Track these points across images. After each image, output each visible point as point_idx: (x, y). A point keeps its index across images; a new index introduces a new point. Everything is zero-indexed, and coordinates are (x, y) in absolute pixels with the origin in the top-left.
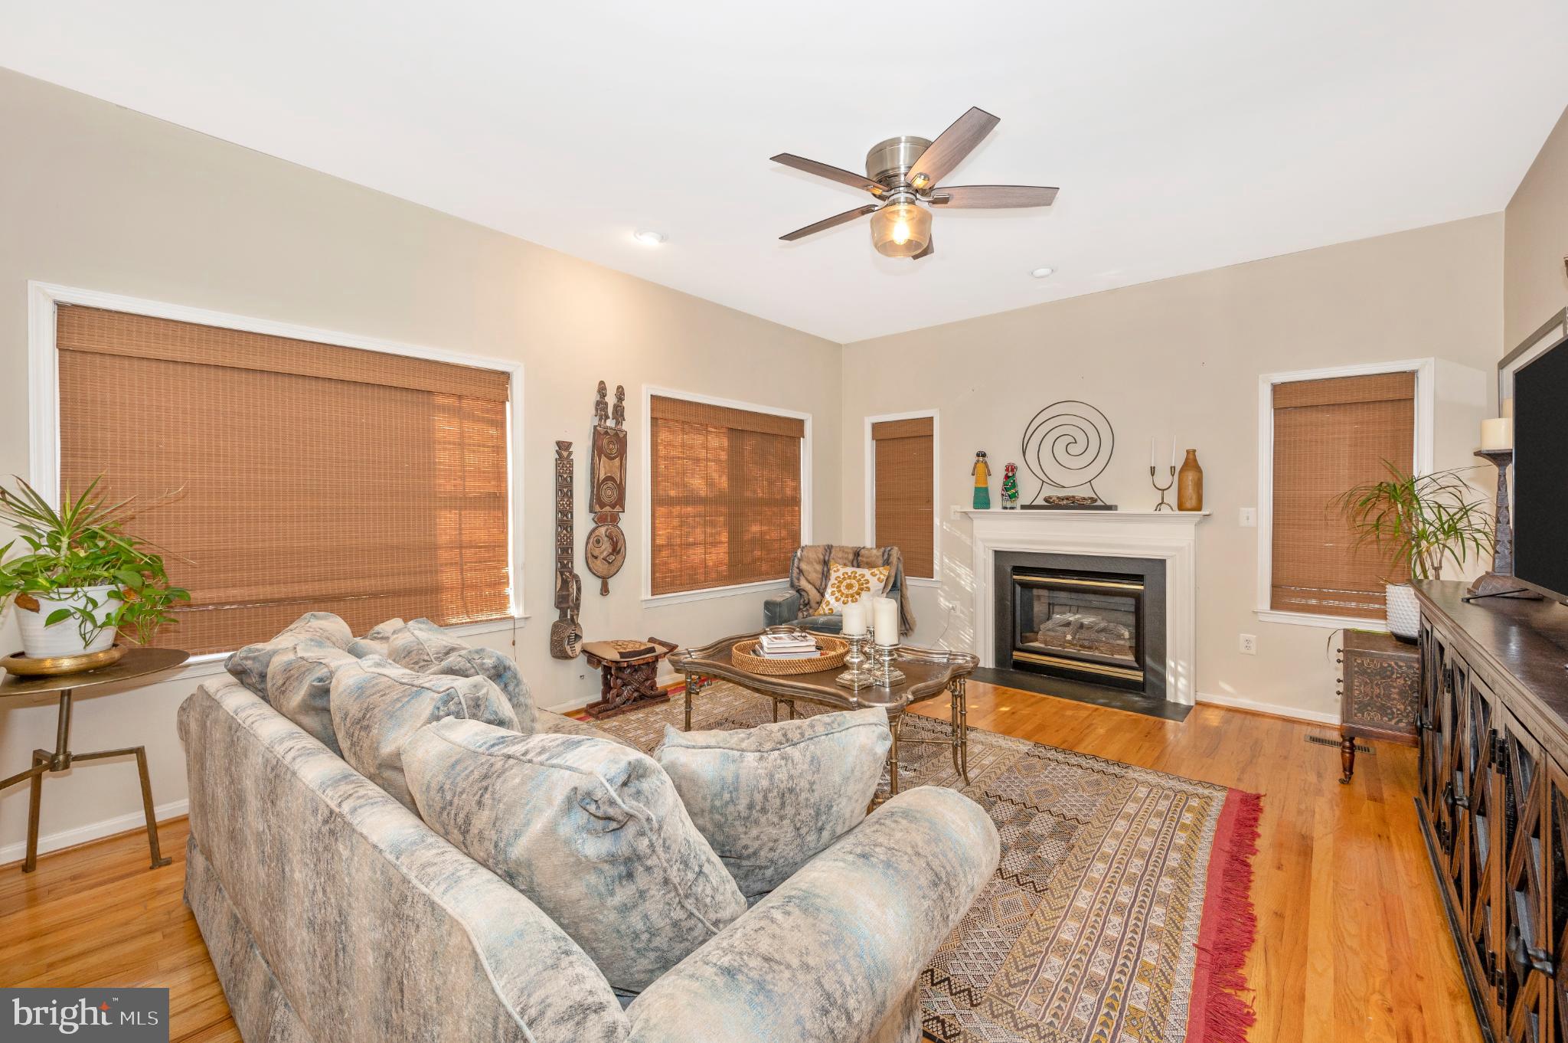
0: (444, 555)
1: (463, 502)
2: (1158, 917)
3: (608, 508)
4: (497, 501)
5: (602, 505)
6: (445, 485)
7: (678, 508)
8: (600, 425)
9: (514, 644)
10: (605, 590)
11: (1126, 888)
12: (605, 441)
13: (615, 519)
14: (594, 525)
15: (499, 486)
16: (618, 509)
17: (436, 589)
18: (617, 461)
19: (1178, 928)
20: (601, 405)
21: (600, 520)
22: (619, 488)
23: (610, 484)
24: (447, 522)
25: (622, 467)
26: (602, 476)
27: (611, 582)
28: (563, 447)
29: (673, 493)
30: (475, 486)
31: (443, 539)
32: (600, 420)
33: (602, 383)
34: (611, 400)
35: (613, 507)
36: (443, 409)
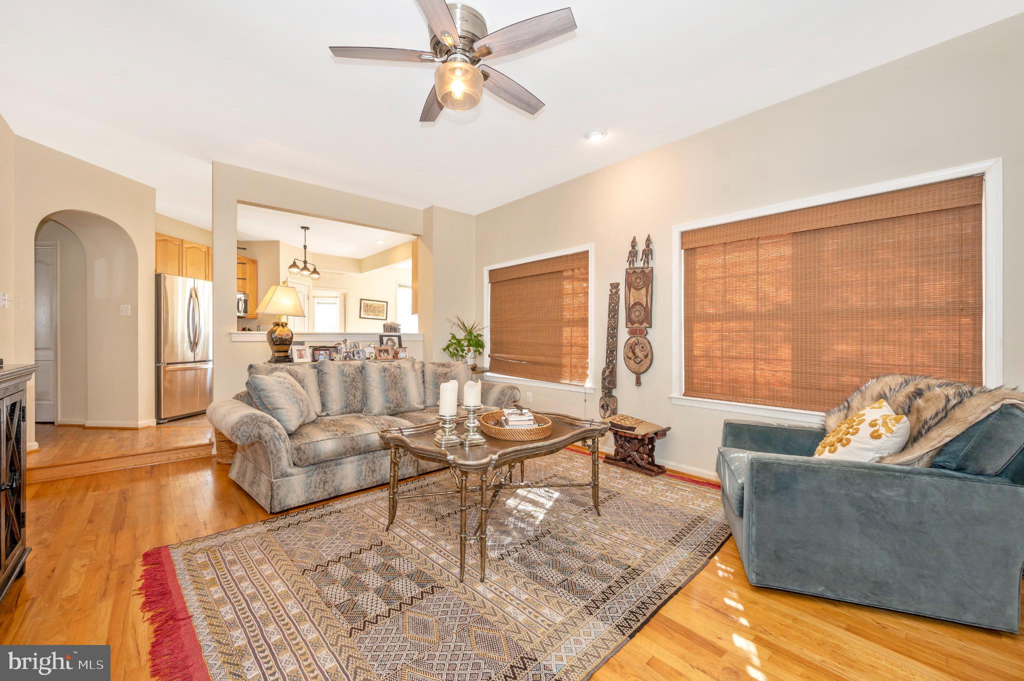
0: (565, 350)
1: (573, 323)
2: (227, 613)
3: (637, 325)
4: (584, 322)
5: (633, 323)
6: (567, 315)
7: (719, 323)
8: (630, 269)
9: (585, 401)
10: (638, 383)
11: (263, 612)
12: (633, 278)
13: (643, 333)
14: (629, 336)
15: (585, 314)
16: (645, 325)
17: (560, 365)
18: (643, 291)
19: (209, 617)
20: (633, 254)
21: (632, 333)
22: (645, 311)
23: (638, 307)
24: (567, 332)
25: (650, 295)
26: (632, 303)
27: (643, 378)
28: (615, 286)
29: (711, 311)
30: (576, 315)
31: (565, 341)
32: (630, 264)
33: (634, 238)
34: (641, 247)
35: (641, 323)
36: (568, 278)
